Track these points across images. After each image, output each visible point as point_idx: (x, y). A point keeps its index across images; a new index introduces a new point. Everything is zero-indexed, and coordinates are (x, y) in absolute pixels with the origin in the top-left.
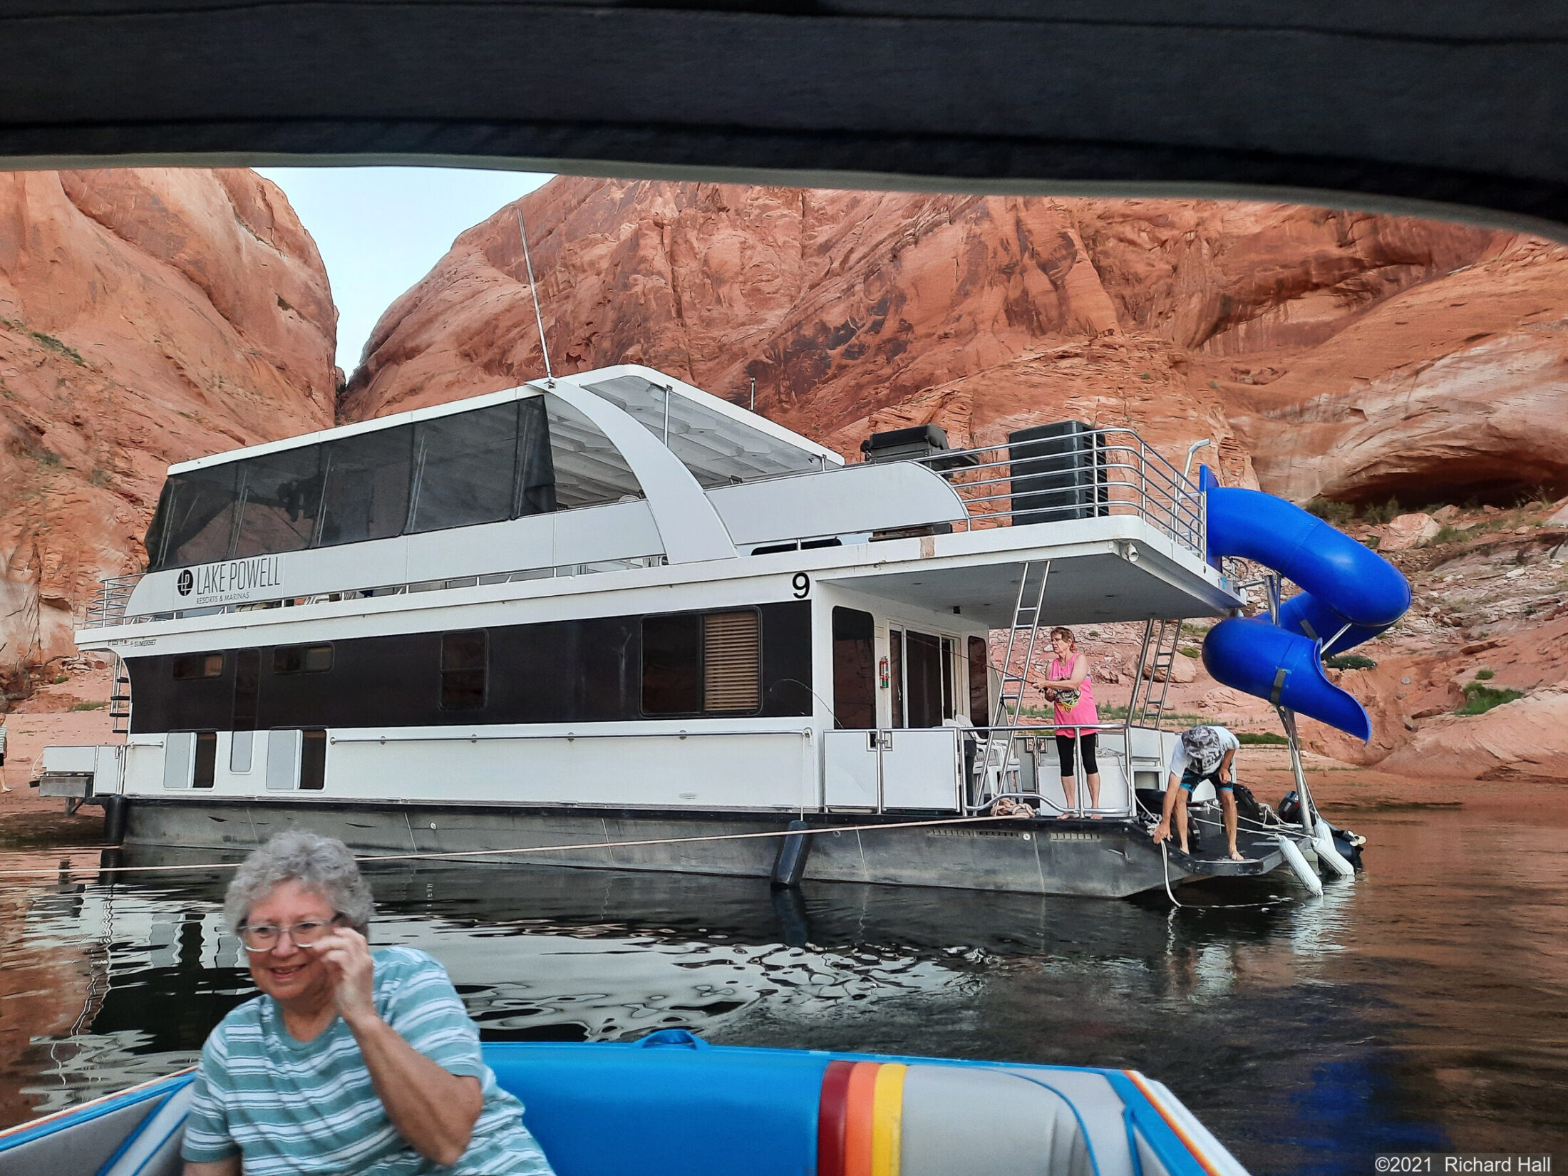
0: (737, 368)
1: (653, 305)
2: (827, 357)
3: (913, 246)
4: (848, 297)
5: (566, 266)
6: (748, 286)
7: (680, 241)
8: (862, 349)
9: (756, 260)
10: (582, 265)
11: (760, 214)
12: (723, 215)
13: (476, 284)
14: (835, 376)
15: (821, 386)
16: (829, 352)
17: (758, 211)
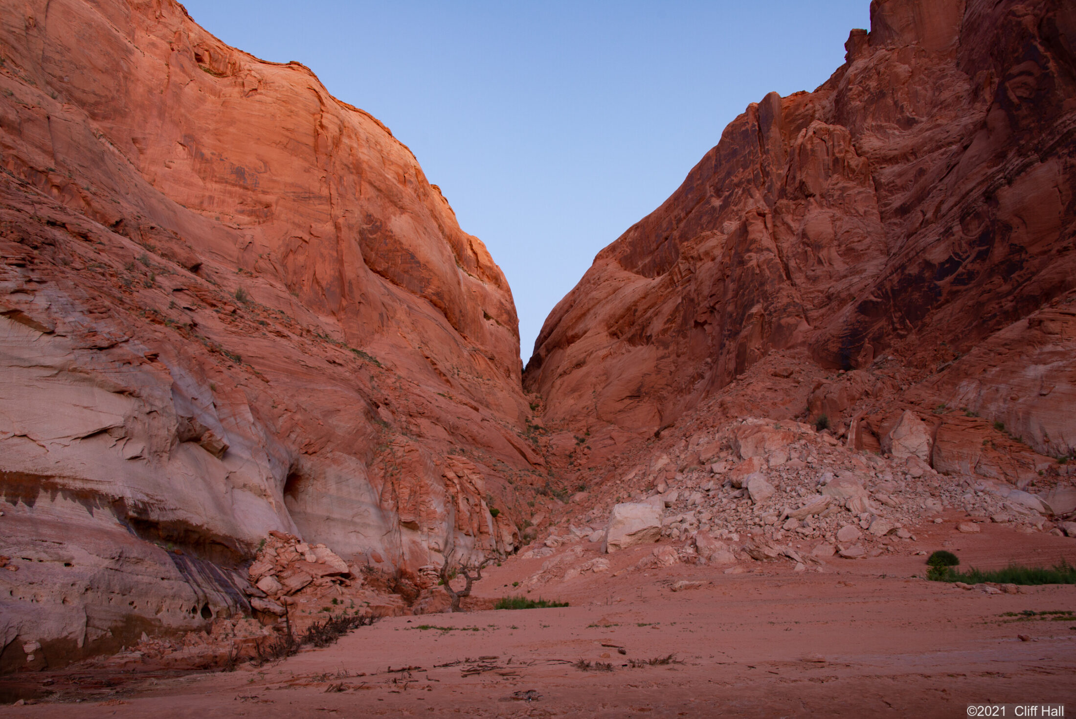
0: (848, 310)
1: (767, 272)
2: (936, 286)
3: (1007, 187)
4: (947, 237)
5: (686, 258)
6: (843, 247)
7: (779, 224)
8: (971, 275)
9: (846, 227)
10: (699, 255)
11: (842, 194)
12: (811, 199)
13: (615, 284)
14: (947, 301)
15: (934, 311)
16: (939, 283)
17: (839, 192)
